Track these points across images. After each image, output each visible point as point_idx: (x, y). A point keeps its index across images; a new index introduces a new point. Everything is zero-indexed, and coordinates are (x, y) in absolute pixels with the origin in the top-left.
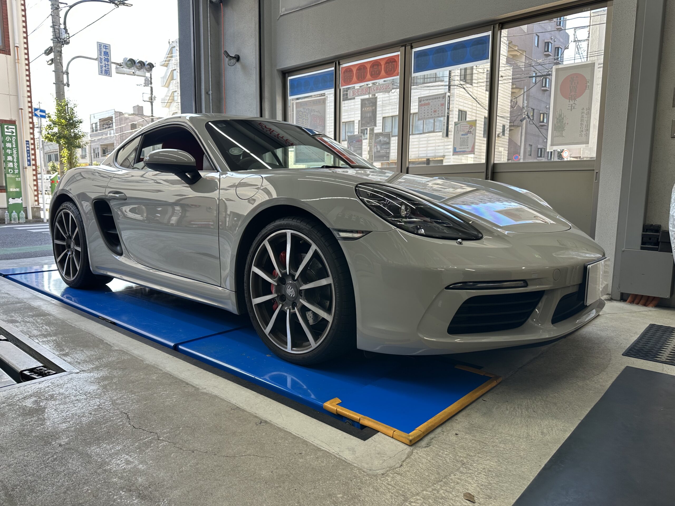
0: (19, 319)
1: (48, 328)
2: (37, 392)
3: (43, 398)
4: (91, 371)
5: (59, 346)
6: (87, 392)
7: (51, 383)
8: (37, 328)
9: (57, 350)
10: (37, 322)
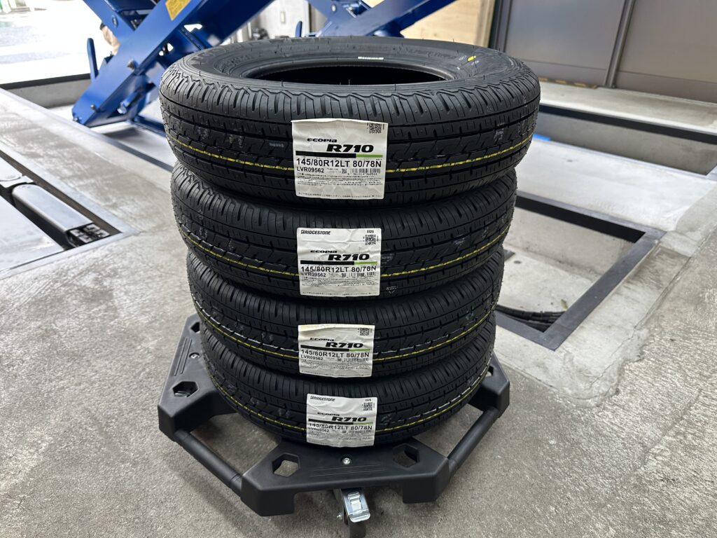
0: (40, 152)
1: (79, 165)
2: (94, 264)
3: (104, 275)
4: (153, 232)
5: (101, 193)
6: (158, 266)
7: (108, 250)
8: (66, 166)
9: (101, 200)
10: (64, 157)
